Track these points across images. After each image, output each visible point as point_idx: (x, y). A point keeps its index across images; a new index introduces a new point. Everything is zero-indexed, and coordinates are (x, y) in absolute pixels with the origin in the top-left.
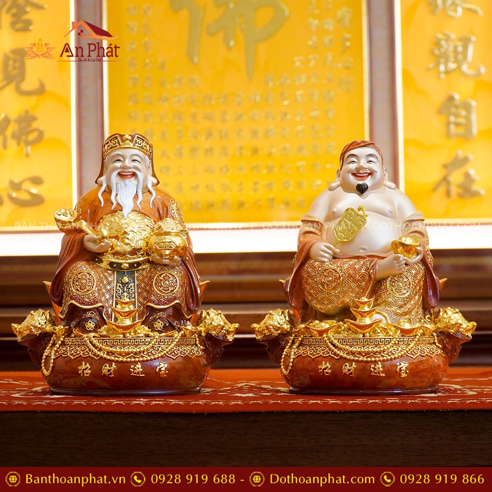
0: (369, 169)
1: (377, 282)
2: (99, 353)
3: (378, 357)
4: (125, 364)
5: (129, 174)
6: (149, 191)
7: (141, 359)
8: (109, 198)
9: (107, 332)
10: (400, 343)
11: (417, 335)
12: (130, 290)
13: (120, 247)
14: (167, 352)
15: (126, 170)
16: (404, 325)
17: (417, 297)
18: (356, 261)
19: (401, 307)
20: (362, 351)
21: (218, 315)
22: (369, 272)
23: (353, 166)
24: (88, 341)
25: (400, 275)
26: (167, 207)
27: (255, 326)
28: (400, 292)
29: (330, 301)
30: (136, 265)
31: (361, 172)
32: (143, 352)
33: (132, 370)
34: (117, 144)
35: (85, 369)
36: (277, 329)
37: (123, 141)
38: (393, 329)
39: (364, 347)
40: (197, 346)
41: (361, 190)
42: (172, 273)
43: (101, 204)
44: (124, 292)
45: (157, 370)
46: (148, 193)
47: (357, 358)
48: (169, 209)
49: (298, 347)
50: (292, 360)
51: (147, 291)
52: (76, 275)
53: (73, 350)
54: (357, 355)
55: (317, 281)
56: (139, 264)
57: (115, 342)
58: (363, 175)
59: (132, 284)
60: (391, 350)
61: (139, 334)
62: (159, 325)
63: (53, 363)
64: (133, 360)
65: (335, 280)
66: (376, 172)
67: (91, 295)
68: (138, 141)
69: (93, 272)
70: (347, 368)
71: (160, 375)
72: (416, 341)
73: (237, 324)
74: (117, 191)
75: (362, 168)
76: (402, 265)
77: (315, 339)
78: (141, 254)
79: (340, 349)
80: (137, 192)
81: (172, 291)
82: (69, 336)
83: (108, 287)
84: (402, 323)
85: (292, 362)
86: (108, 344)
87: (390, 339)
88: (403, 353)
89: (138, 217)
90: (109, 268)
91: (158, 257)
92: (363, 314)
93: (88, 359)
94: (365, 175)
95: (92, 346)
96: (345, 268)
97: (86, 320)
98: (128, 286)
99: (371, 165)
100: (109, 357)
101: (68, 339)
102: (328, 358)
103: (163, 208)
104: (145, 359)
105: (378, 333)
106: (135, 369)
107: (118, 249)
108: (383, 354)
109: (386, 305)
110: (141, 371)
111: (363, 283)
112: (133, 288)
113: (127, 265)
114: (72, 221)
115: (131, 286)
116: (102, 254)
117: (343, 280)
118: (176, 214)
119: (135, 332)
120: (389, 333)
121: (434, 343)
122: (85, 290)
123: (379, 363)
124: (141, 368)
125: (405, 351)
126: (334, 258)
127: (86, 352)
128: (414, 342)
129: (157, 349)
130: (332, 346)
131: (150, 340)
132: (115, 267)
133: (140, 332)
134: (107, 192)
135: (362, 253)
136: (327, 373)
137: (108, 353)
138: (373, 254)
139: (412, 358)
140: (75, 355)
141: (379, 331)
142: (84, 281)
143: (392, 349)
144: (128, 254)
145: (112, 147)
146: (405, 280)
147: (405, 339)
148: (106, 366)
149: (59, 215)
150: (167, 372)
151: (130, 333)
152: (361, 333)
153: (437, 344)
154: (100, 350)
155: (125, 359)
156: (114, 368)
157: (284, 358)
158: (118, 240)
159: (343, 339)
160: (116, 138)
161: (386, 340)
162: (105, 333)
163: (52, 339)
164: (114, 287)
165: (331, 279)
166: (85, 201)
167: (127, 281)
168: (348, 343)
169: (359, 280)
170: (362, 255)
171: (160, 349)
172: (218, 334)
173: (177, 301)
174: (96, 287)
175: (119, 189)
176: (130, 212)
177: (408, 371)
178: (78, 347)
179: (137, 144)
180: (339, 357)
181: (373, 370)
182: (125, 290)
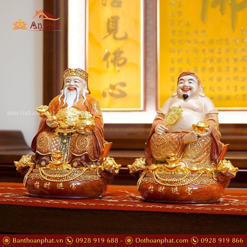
0: (189, 87)
1: (186, 145)
2: (43, 177)
3: (176, 184)
4: (55, 183)
5: (73, 88)
6: (83, 97)
7: (62, 181)
9: (50, 167)
10: (190, 177)
11: (201, 173)
13: (63, 125)
14: (77, 178)
15: (71, 87)
16: (194, 168)
18: (175, 134)
19: (195, 159)
20: (168, 181)
21: (110, 160)
22: (179, 140)
23: (182, 85)
24: (40, 171)
25: (195, 142)
26: (91, 105)
27: (129, 166)
28: (195, 151)
30: (70, 134)
31: (185, 88)
32: (64, 177)
33: (58, 186)
34: (68, 74)
35: (37, 185)
36: (138, 168)
37: (71, 72)
38: (187, 170)
39: (170, 179)
40: (97, 175)
41: (185, 97)
42: (86, 138)
45: (70, 187)
46: (83, 98)
47: (165, 184)
48: (92, 106)
49: (143, 178)
52: (40, 138)
53: (34, 175)
54: (166, 183)
55: (155, 144)
56: (72, 134)
57: (52, 172)
58: (186, 90)
59: (68, 144)
60: (183, 181)
61: (64, 168)
62: (75, 164)
63: (26, 181)
64: (58, 181)
65: (163, 144)
66: (193, 88)
67: (46, 148)
68: (78, 72)
69: (49, 137)
70: (160, 189)
71: (72, 189)
72: (199, 177)
73: (120, 165)
75: (186, 86)
77: (150, 174)
78: (73, 129)
79: (159, 179)
80: (76, 97)
81: (84, 147)
82: (35, 168)
83: (56, 145)
84: (193, 167)
85: (140, 185)
86: (49, 173)
87: (184, 175)
88: (189, 183)
90: (58, 135)
91: (79, 131)
92: (171, 162)
93: (39, 180)
94: (187, 90)
95: (41, 174)
96: (168, 138)
97: (42, 161)
98: (65, 144)
99: (191, 85)
100: (47, 179)
102: (153, 184)
103: (89, 106)
104: (64, 181)
105: (179, 172)
108: (179, 183)
109: (187, 157)
110: (62, 187)
111: (177, 146)
112: (68, 145)
113: (66, 134)
114: (45, 111)
115: (67, 144)
116: (55, 128)
117: (167, 144)
118: (96, 109)
119: (62, 167)
120: (184, 172)
121: (213, 178)
122: (44, 146)
123: (176, 187)
124: (62, 185)
125: (191, 182)
126: (166, 132)
127: (39, 176)
128: (198, 177)
130: (155, 178)
131: (69, 172)
133: (64, 167)
135: (179, 130)
136: (152, 191)
137: (47, 178)
138: (185, 131)
139: (195, 185)
140: (34, 178)
141: (179, 171)
142: (44, 142)
143: (185, 180)
144: (67, 128)
145: (66, 75)
146: (198, 145)
147: (193, 176)
148: (46, 183)
149: (39, 109)
150: (76, 188)
151: (60, 168)
152: (170, 172)
153: (214, 179)
155: (55, 181)
156: (49, 185)
158: (63, 122)
159: (161, 174)
160: (68, 70)
161: (182, 175)
163: (29, 169)
164: (59, 145)
165: (161, 143)
168: (163, 177)
169: (174, 144)
171: (73, 176)
172: (109, 169)
173: (86, 153)
174: (49, 144)
175: (67, 96)
176: (71, 107)
177: (191, 192)
178: (36, 174)
179: (78, 74)
180: (157, 183)
181: (173, 191)
182: (64, 146)
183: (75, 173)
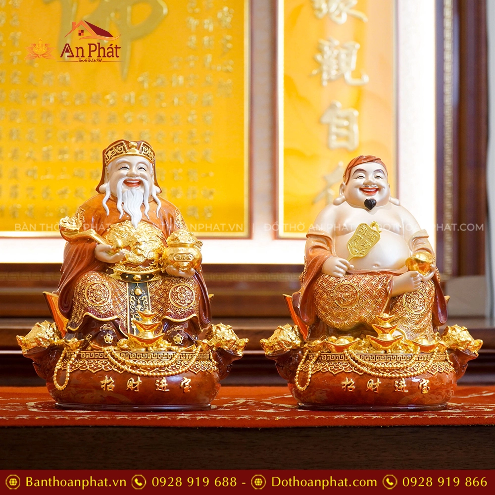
0: (377, 185)
2: (122, 367)
3: (401, 373)
4: (150, 379)
5: (135, 182)
7: (166, 373)
8: (115, 207)
9: (128, 345)
10: (420, 360)
11: (435, 352)
12: (144, 302)
13: (132, 257)
14: (190, 367)
15: (133, 178)
16: (422, 342)
17: (429, 314)
18: (372, 277)
19: (416, 324)
20: (386, 367)
21: (228, 329)
22: (386, 289)
23: (361, 182)
24: (109, 355)
25: (415, 292)
26: (172, 218)
27: (265, 341)
28: (416, 309)
29: (347, 317)
30: (148, 277)
31: (370, 187)
32: (168, 366)
34: (123, 151)
35: (109, 384)
36: (289, 344)
37: (129, 148)
38: (413, 345)
39: (387, 363)
40: (211, 360)
41: (369, 205)
42: (188, 285)
43: (106, 212)
44: (138, 304)
46: (154, 202)
47: (382, 374)
48: (174, 219)
49: (315, 363)
50: (310, 376)
51: (163, 304)
52: (91, 286)
53: (92, 363)
54: (381, 371)
55: (333, 296)
56: (151, 276)
57: (138, 355)
58: (371, 190)
59: (146, 297)
60: (413, 366)
61: (161, 347)
62: (179, 339)
63: (69, 377)
64: (159, 374)
65: (351, 296)
66: (384, 188)
67: (106, 307)
68: (144, 148)
69: (107, 284)
70: (371, 384)
71: (184, 390)
72: (434, 358)
73: (247, 339)
74: (123, 200)
75: (370, 183)
76: (418, 282)
77: (335, 355)
78: (154, 266)
79: (363, 365)
80: (143, 201)
81: (189, 304)
82: (84, 349)
83: (122, 299)
84: (420, 340)
85: (310, 378)
86: (131, 357)
87: (411, 355)
88: (424, 370)
89: (148, 227)
90: (121, 279)
91: (175, 269)
92: (384, 331)
93: (111, 373)
94: (373, 190)
95: (114, 360)
96: (362, 284)
97: (104, 333)
98: (141, 298)
99: (379, 181)
100: (134, 371)
101: (85, 353)
102: (351, 374)
103: (169, 219)
104: (170, 373)
105: (400, 349)
106: (160, 384)
107: (130, 259)
108: (406, 370)
109: (402, 321)
110: (166, 386)
111: (380, 300)
112: (146, 300)
113: (139, 277)
114: (78, 229)
115: (145, 299)
116: (114, 264)
117: (360, 296)
118: (181, 225)
119: (158, 346)
120: (409, 349)
121: (447, 360)
122: (101, 302)
123: (403, 379)
124: (166, 383)
125: (427, 368)
127: (108, 366)
128: (433, 359)
129: (179, 363)
130: (354, 362)
131: (172, 354)
132: (126, 279)
134: (112, 200)
135: (375, 269)
136: (351, 389)
137: (132, 367)
138: (386, 270)
139: (432, 374)
140: (95, 369)
141: (401, 348)
142: (99, 293)
144: (141, 265)
145: (117, 154)
146: (421, 297)
147: (424, 356)
148: (131, 380)
150: (190, 387)
151: (152, 347)
152: (383, 349)
153: (449, 361)
154: (124, 363)
155: (151, 374)
156: (140, 383)
157: (299, 374)
158: (130, 251)
159: (365, 355)
160: (122, 144)
161: (407, 356)
162: (126, 346)
163: (63, 352)
164: (127, 299)
165: (347, 294)
166: (88, 209)
167: (140, 293)
168: (371, 360)
169: (376, 296)
170: (376, 271)
171: (183, 364)
172: (230, 349)
173: (195, 315)
174: (111, 298)
175: (125, 198)
176: (139, 222)
177: (429, 388)
178: (98, 361)
179: (143, 152)
180: (363, 373)
181: (397, 386)
182: (139, 302)
183: (183, 358)
